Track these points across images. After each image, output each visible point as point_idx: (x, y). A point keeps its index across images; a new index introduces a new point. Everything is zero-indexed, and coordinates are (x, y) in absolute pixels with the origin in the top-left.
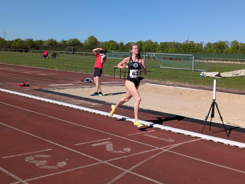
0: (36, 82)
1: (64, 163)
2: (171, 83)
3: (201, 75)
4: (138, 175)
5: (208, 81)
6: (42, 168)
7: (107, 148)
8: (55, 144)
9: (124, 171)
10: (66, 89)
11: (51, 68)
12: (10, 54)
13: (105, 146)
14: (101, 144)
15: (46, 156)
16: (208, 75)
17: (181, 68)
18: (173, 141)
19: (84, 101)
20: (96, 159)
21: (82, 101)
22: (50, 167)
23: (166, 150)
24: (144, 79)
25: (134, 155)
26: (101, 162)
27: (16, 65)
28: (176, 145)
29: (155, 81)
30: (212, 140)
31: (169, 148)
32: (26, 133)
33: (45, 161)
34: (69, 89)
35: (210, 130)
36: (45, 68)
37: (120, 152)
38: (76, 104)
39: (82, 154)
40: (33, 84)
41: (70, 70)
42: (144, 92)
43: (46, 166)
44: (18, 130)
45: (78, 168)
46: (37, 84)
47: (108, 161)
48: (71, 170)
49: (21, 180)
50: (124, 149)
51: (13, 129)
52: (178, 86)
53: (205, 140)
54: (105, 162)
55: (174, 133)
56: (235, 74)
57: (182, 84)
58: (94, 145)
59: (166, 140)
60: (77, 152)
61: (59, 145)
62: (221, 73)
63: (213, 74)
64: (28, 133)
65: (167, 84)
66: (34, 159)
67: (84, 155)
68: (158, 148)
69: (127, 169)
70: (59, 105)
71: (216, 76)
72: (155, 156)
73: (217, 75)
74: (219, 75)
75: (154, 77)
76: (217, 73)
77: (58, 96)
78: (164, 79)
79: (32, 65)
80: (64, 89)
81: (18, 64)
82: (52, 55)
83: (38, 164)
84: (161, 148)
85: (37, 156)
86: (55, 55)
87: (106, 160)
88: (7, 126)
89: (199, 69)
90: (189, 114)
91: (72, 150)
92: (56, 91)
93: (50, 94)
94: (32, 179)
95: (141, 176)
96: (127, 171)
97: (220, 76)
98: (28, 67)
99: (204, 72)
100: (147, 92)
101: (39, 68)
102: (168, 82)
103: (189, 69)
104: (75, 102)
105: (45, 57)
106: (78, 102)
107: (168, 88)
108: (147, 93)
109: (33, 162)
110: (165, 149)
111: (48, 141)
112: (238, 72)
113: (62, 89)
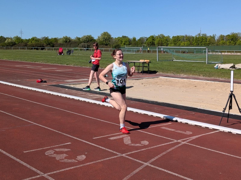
0: (53, 78)
1: (84, 157)
2: (185, 76)
3: (215, 67)
4: (158, 168)
5: (223, 72)
6: (62, 161)
7: (125, 141)
8: (74, 137)
9: (143, 164)
10: (82, 84)
11: (67, 65)
12: (27, 52)
13: (122, 139)
14: (118, 137)
15: (66, 150)
16: (222, 67)
17: (194, 61)
18: (191, 133)
19: (100, 95)
20: (114, 152)
21: (98, 95)
22: (70, 161)
23: (184, 143)
24: (157, 73)
25: (152, 147)
26: (120, 155)
27: (33, 62)
28: (194, 137)
29: (169, 74)
30: (230, 132)
31: (188, 141)
32: (45, 127)
33: (65, 155)
34: (85, 84)
35: (228, 122)
36: (61, 64)
37: (137, 144)
38: (92, 98)
39: (101, 147)
40: (50, 80)
41: (84, 66)
42: (158, 86)
43: (66, 160)
44: (37, 124)
45: (97, 161)
46: (54, 80)
47: (127, 154)
48: (91, 163)
49: (42, 173)
50: (142, 142)
51: (32, 124)
52: (192, 79)
53: (223, 133)
54: (124, 155)
55: (191, 125)
57: (196, 76)
58: (112, 138)
59: (184, 132)
60: (96, 145)
61: (78, 139)
62: (235, 65)
63: (227, 66)
64: (47, 128)
65: (181, 77)
66: (54, 153)
67: (103, 148)
68: (176, 141)
69: (146, 162)
70: (76, 100)
71: (230, 68)
72: (173, 148)
73: (232, 67)
74: (233, 67)
75: (168, 70)
76: (232, 65)
77: (74, 91)
78: (178, 72)
79: (48, 62)
80: (80, 84)
81: (35, 62)
82: (67, 52)
83: (58, 157)
84: (179, 141)
85: (57, 150)
86: (70, 52)
87: (124, 153)
88: (27, 121)
89: (213, 61)
90: (205, 106)
91: (90, 143)
92: (72, 86)
93: (67, 89)
94: (52, 173)
95: (160, 169)
96: (146, 164)
97: (235, 68)
98: (45, 63)
99: (218, 64)
100: (161, 85)
101: (55, 64)
102: (182, 75)
103: (203, 62)
104: (91, 97)
105: (60, 53)
106: (94, 97)
107: (182, 80)
108: (161, 87)
109: (53, 156)
110: (183, 141)
111: (67, 135)
113: (78, 84)
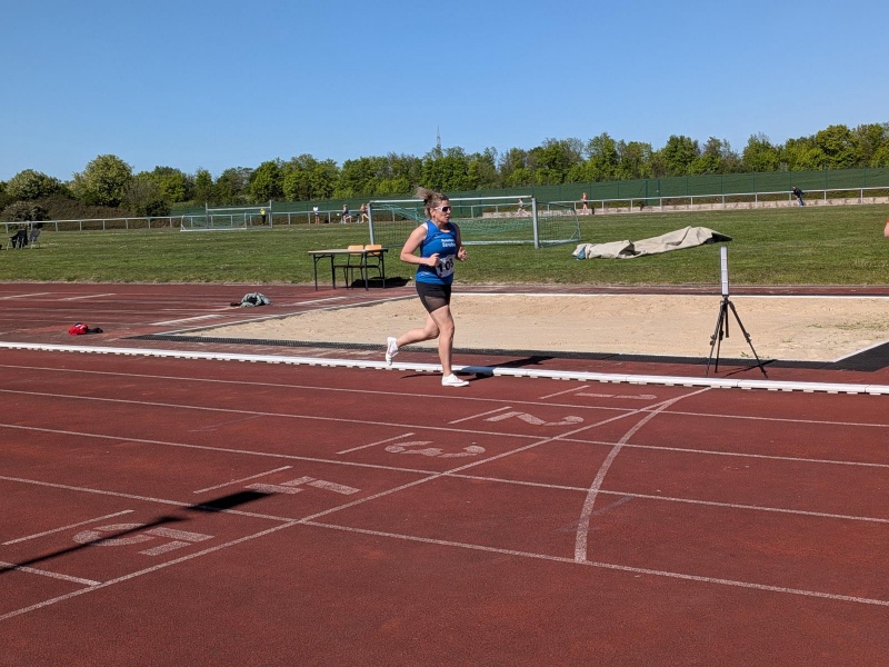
1: (479, 448)
3: (575, 253)
4: (648, 447)
5: (606, 268)
7: (526, 421)
8: (404, 425)
9: (613, 446)
13: (515, 417)
14: (503, 416)
16: (597, 254)
18: (654, 396)
19: (324, 349)
20: (531, 436)
24: (409, 282)
25: (599, 424)
26: (547, 439)
28: (669, 402)
30: (737, 387)
32: (303, 417)
34: (228, 328)
35: (716, 372)
37: (562, 423)
39: (489, 433)
44: (272, 414)
50: (567, 418)
53: (721, 389)
54: (557, 438)
55: (637, 386)
56: (673, 244)
57: (535, 284)
58: (492, 419)
59: (636, 397)
60: (475, 431)
61: (417, 427)
62: (635, 243)
63: (613, 249)
64: (309, 417)
67: (496, 434)
68: (636, 411)
69: (615, 442)
71: (621, 253)
73: (625, 251)
74: (629, 250)
76: (626, 244)
80: (210, 328)
82: (14, 238)
84: (642, 410)
85: (404, 444)
86: (26, 238)
91: (458, 430)
95: (654, 448)
96: (619, 444)
97: (634, 253)
99: (583, 245)
102: (491, 283)
106: (314, 354)
110: (654, 410)
111: (381, 423)
112: (677, 235)
113: (205, 329)
